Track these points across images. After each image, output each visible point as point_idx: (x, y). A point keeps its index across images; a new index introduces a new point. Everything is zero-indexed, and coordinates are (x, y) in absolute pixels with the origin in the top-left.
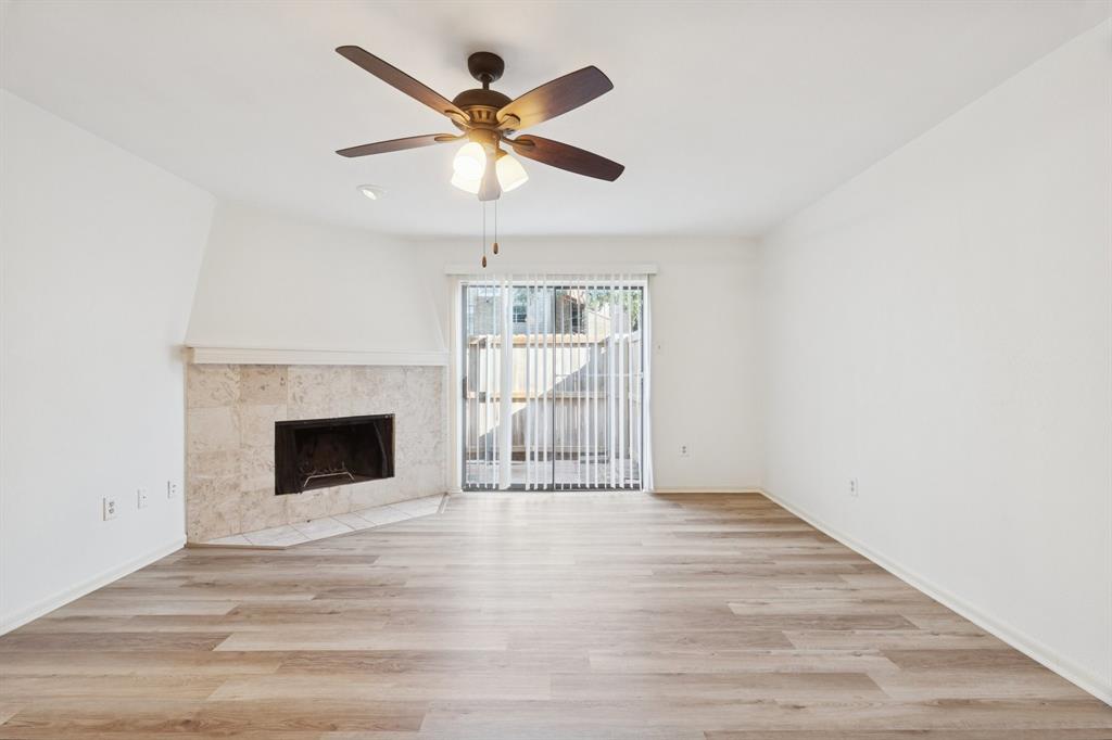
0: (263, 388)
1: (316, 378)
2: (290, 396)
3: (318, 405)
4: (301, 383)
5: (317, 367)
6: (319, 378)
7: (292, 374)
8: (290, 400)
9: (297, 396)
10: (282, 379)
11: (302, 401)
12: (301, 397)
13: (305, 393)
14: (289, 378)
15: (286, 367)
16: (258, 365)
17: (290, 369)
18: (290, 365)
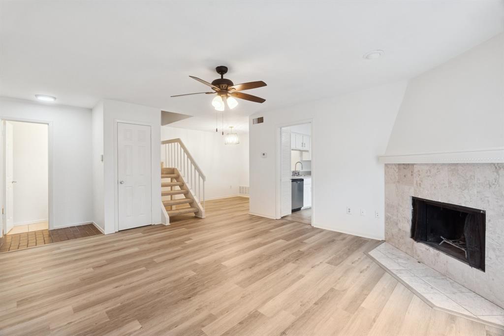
0: (405, 176)
1: (427, 172)
2: (415, 182)
3: (428, 190)
4: (419, 175)
5: (427, 164)
6: (429, 172)
7: (416, 169)
8: (415, 185)
9: (418, 182)
10: (412, 172)
11: (420, 186)
12: (420, 184)
13: (422, 181)
14: (415, 172)
15: (413, 165)
16: (404, 164)
17: (415, 166)
18: (415, 164)
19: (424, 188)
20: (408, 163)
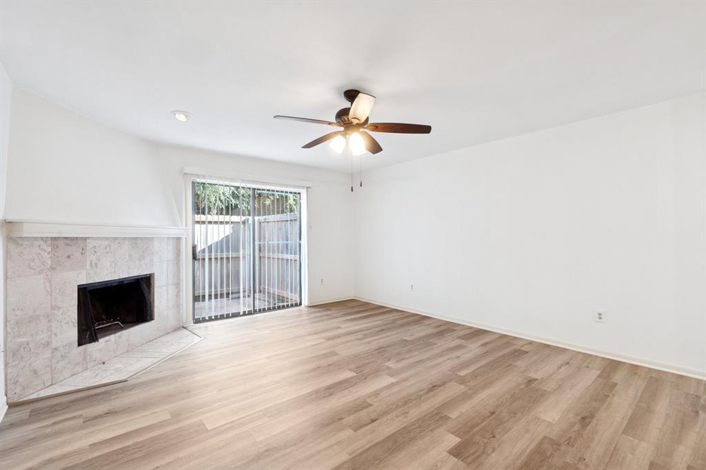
0: (69, 257)
1: (106, 248)
2: (88, 263)
3: (107, 269)
4: (96, 252)
5: (106, 239)
6: (108, 247)
7: (90, 244)
8: (88, 267)
9: (94, 262)
10: (83, 249)
11: (96, 267)
12: (96, 264)
13: (99, 260)
14: (88, 248)
15: (85, 239)
16: (66, 238)
17: (88, 241)
18: (88, 238)
19: (101, 269)
20: (75, 236)
